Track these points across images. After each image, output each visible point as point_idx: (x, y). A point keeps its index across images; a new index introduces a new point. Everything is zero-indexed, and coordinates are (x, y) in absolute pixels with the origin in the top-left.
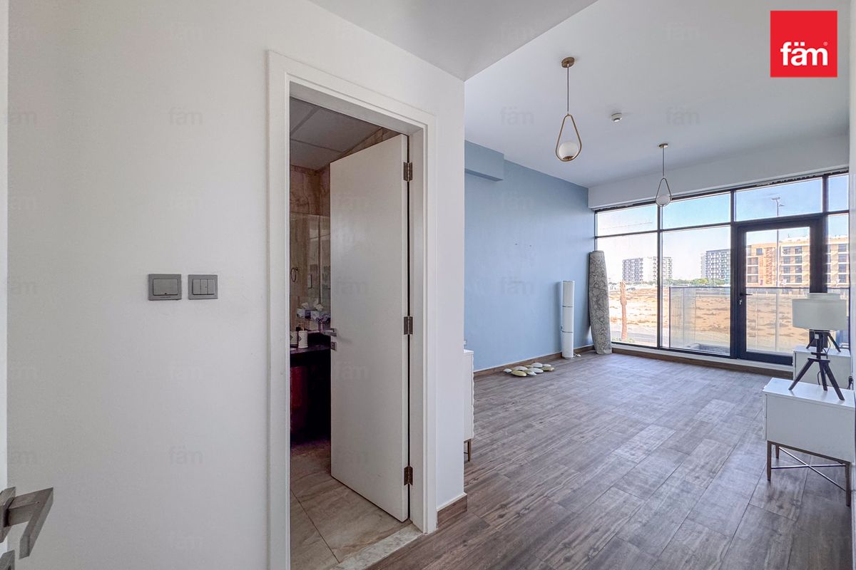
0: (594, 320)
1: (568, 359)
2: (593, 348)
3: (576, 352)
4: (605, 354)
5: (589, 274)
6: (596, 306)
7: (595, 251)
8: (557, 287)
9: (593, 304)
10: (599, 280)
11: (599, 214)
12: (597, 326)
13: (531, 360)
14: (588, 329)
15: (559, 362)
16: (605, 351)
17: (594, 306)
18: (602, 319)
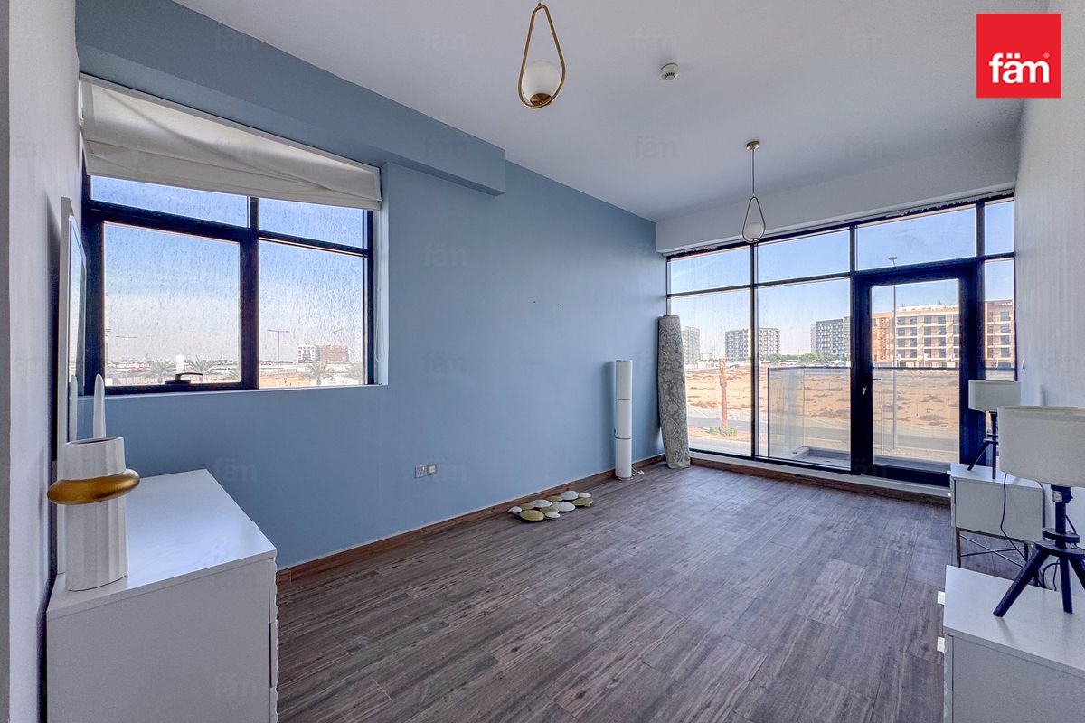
0: (665, 417)
1: (625, 479)
2: (664, 458)
3: (636, 467)
4: (680, 469)
5: (658, 349)
6: (667, 397)
7: (667, 316)
8: (607, 371)
9: (663, 393)
10: (673, 357)
11: (673, 261)
12: (669, 427)
13: (562, 487)
14: (658, 432)
15: (607, 488)
16: (680, 464)
17: (665, 397)
18: (675, 417)
